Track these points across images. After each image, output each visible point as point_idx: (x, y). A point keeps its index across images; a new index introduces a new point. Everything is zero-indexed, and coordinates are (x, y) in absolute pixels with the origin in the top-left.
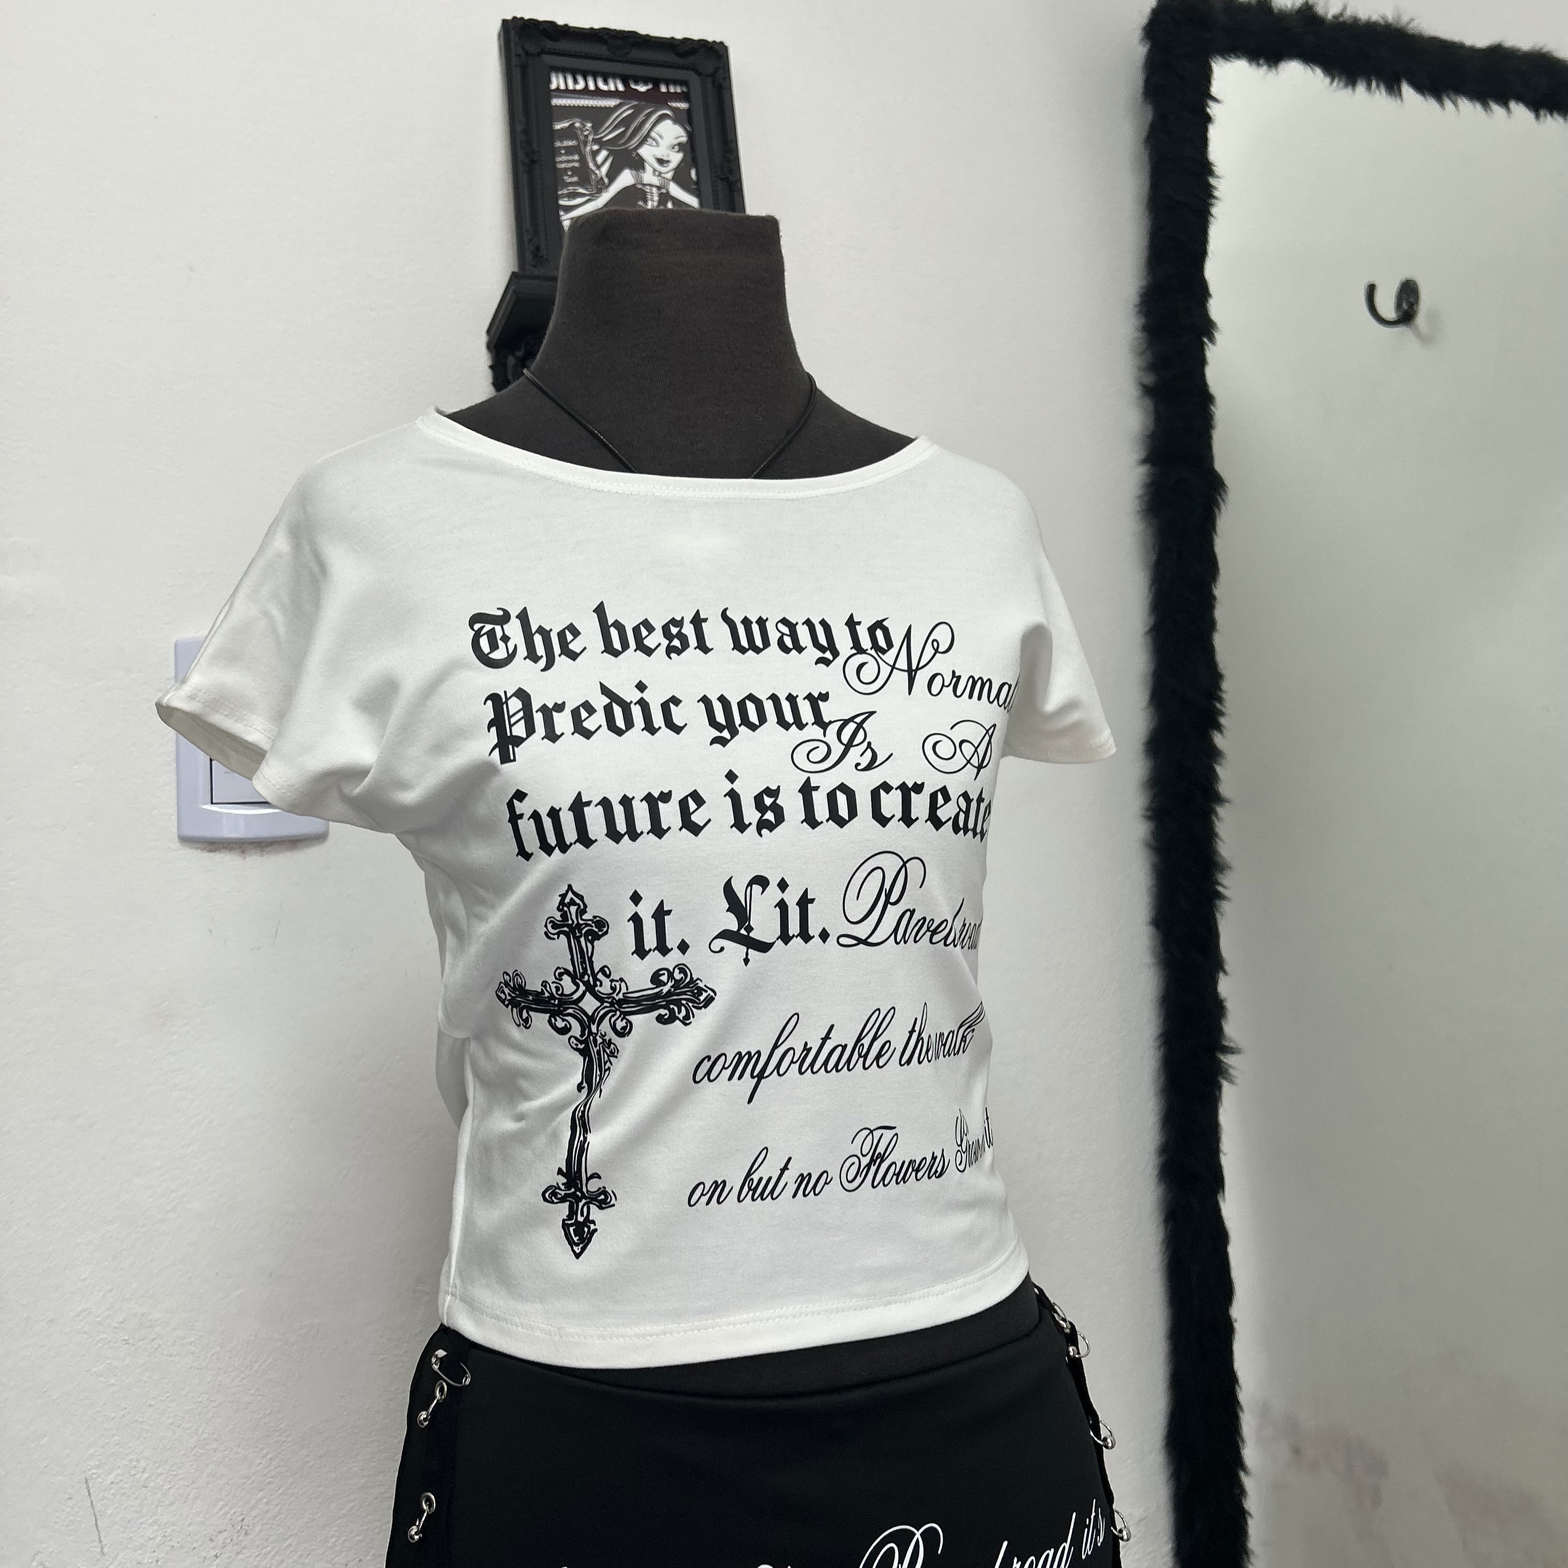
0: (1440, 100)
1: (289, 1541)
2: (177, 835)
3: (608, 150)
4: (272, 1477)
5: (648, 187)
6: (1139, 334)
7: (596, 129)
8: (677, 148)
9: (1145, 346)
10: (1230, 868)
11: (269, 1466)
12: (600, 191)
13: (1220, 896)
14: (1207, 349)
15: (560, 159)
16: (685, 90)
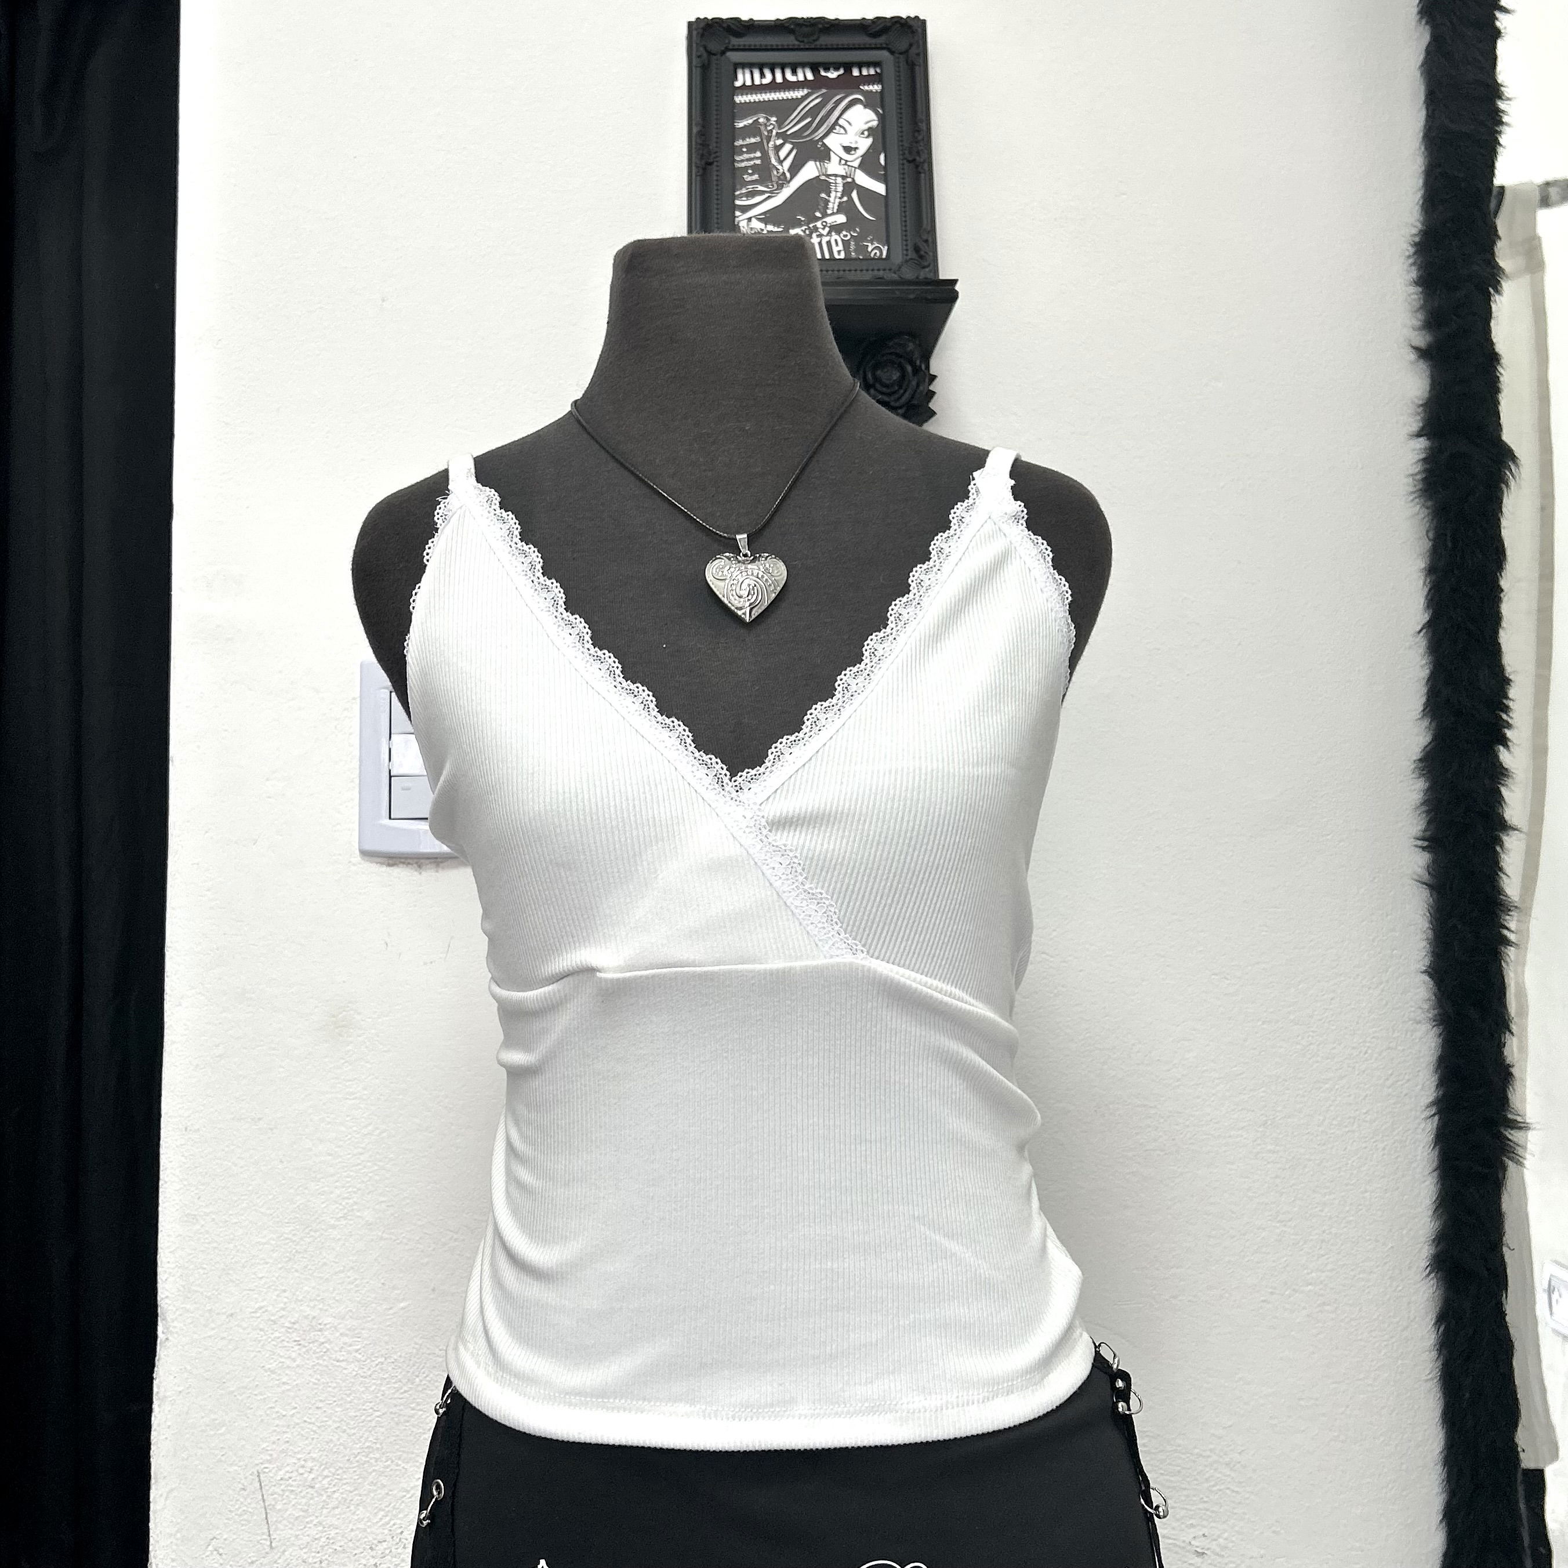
2: (357, 852)
3: (792, 143)
5: (833, 178)
7: (780, 123)
8: (866, 133)
9: (1422, 302)
10: (1513, 908)
12: (780, 187)
14: (1493, 301)
15: (741, 158)
16: (878, 70)
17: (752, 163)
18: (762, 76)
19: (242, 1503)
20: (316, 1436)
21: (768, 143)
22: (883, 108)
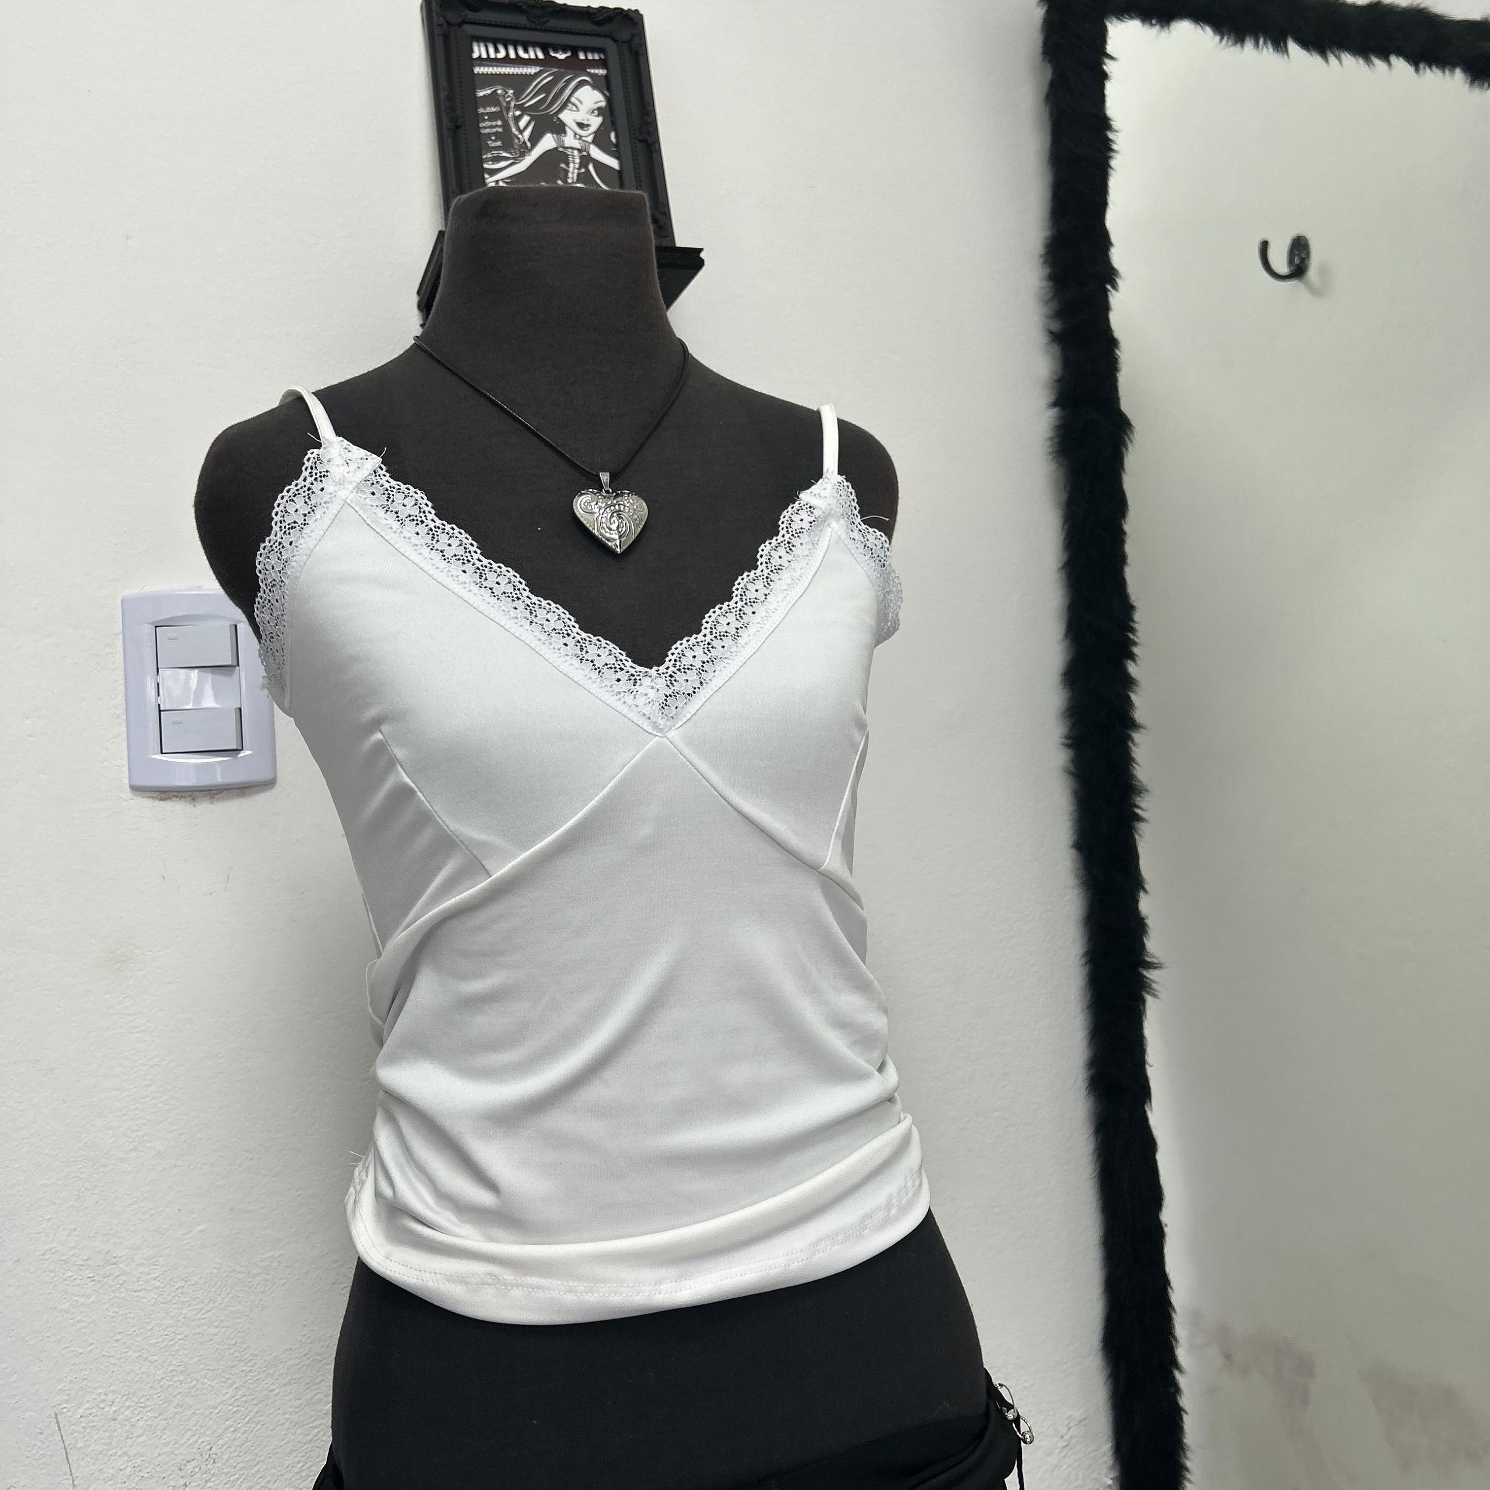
0: (1323, 54)
1: (258, 1467)
2: (128, 786)
3: (530, 115)
4: (238, 1406)
5: (570, 150)
6: (1045, 284)
7: (517, 96)
8: (596, 112)
9: (1050, 295)
10: (1147, 791)
11: (235, 1395)
12: (523, 155)
13: (1138, 818)
14: (1110, 295)
15: (484, 125)
16: (602, 57)
17: (494, 130)
18: (497, 51)
19: (39, 1447)
20: (117, 1368)
21: (507, 114)
22: (608, 89)
